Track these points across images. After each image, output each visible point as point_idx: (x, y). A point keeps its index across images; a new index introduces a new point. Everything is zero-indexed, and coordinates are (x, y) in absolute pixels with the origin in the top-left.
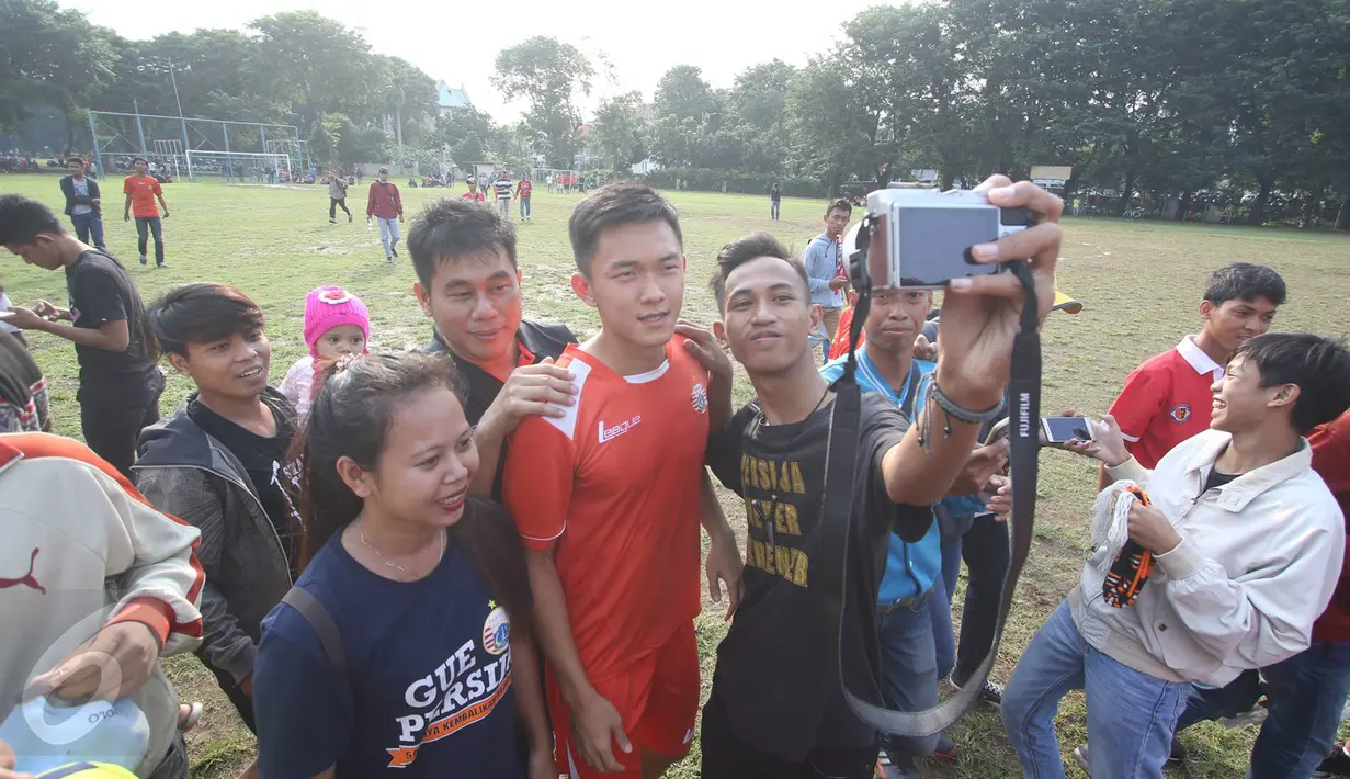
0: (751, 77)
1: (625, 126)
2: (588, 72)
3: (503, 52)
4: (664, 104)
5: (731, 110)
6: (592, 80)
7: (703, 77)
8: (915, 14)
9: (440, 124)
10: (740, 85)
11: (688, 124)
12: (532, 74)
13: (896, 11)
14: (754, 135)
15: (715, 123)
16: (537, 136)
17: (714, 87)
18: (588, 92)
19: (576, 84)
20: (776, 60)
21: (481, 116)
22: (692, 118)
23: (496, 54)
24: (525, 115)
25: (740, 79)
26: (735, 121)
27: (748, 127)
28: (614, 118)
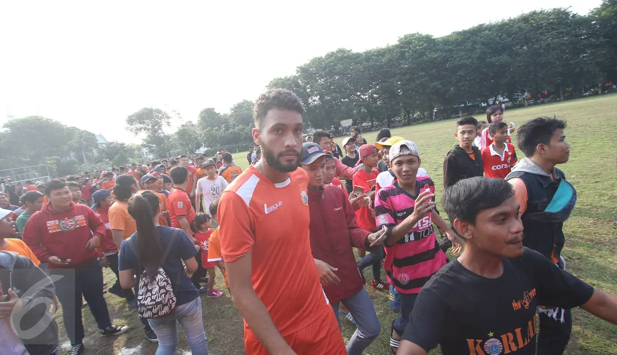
0: (237, 108)
1: (190, 136)
2: (168, 118)
3: (129, 117)
4: (203, 124)
5: (232, 122)
6: (170, 120)
7: (217, 111)
8: (289, 80)
9: (102, 152)
10: (232, 111)
11: (216, 130)
12: (144, 123)
13: (283, 79)
14: (244, 129)
15: (227, 128)
16: (150, 147)
17: (222, 114)
18: (170, 125)
19: (164, 122)
20: (244, 100)
21: (120, 144)
22: (217, 127)
23: (126, 118)
24: (144, 140)
25: (232, 109)
26: (234, 126)
27: (241, 127)
28: (184, 133)
